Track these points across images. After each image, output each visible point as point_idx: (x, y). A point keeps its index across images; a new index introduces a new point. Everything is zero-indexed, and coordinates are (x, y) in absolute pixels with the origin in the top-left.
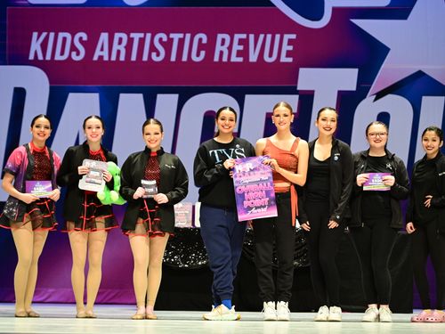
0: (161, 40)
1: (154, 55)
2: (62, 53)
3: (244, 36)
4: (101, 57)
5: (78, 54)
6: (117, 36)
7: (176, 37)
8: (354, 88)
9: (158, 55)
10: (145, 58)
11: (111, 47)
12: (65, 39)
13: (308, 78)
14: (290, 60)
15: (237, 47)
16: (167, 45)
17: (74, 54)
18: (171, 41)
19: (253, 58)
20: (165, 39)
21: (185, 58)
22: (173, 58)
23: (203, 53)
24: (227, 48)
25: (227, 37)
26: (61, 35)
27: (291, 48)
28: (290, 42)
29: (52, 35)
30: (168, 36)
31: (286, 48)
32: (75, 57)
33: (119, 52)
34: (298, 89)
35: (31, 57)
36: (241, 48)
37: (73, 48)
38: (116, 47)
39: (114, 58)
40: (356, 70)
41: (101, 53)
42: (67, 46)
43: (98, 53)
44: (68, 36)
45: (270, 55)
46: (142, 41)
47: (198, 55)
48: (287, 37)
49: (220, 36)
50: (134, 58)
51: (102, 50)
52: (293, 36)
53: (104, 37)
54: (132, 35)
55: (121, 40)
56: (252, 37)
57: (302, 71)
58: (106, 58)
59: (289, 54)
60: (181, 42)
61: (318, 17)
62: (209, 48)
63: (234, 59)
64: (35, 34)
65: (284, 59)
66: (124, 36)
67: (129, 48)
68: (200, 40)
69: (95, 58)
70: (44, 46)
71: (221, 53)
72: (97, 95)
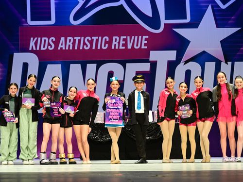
0: (88, 40)
1: (85, 46)
2: (44, 47)
3: (125, 37)
4: (61, 48)
5: (51, 47)
6: (68, 38)
7: (95, 38)
8: (175, 60)
9: (87, 46)
10: (81, 48)
11: (66, 44)
12: (45, 40)
13: (154, 55)
14: (146, 47)
15: (122, 42)
16: (91, 42)
17: (49, 47)
18: (92, 40)
19: (129, 47)
21: (99, 48)
22: (94, 48)
23: (107, 45)
24: (118, 43)
25: (118, 38)
26: (43, 39)
27: (146, 42)
28: (146, 39)
29: (39, 39)
30: (91, 38)
31: (144, 42)
32: (50, 48)
33: (69, 45)
34: (150, 60)
35: (30, 49)
36: (124, 42)
37: (49, 44)
38: (68, 43)
39: (67, 48)
40: (176, 51)
41: (62, 46)
42: (46, 43)
43: (60, 46)
44: (47, 39)
45: (137, 46)
46: (80, 41)
47: (105, 46)
48: (144, 37)
49: (114, 38)
50: (76, 48)
52: (147, 37)
53: (63, 39)
54: (75, 38)
55: (70, 40)
56: (129, 37)
57: (152, 52)
58: (64, 49)
59: (145, 45)
60: (97, 40)
61: (158, 28)
62: (110, 43)
63: (121, 47)
64: (32, 39)
65: (143, 47)
66: (72, 38)
67: (74, 44)
68: (106, 39)
69: (59, 49)
70: (36, 44)
71: (115, 45)
72: (60, 65)
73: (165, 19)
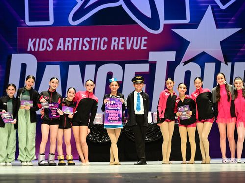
0: (87, 40)
1: (84, 47)
2: (43, 48)
3: (124, 38)
4: (60, 49)
5: (50, 48)
6: (67, 39)
7: (94, 39)
8: (174, 60)
9: (86, 47)
10: (80, 49)
11: (65, 44)
12: (43, 41)
13: (153, 56)
14: (145, 48)
15: (121, 43)
16: (90, 43)
17: (48, 48)
18: (91, 41)
19: (129, 48)
20: (89, 40)
21: (98, 49)
22: (93, 49)
23: (106, 46)
24: (117, 43)
25: (117, 39)
26: (42, 39)
27: (145, 43)
28: (145, 40)
29: (38, 39)
31: (143, 43)
33: (68, 46)
34: (149, 61)
35: (29, 50)
36: (123, 43)
37: (48, 45)
38: (67, 44)
39: (66, 49)
40: (175, 52)
41: (60, 47)
42: (45, 44)
43: (59, 47)
44: (45, 40)
45: (136, 46)
46: (78, 41)
47: (104, 47)
48: (143, 38)
49: (113, 38)
50: (75, 49)
51: (60, 46)
52: (147, 38)
53: (61, 40)
54: (74, 39)
55: (69, 41)
56: (128, 38)
57: (151, 53)
58: (62, 49)
59: (144, 45)
60: (96, 41)
61: (157, 28)
62: (109, 44)
63: (120, 48)
64: (30, 39)
65: (142, 48)
66: (70, 39)
67: (73, 44)
68: (105, 40)
69: (58, 49)
70: (34, 45)
71: (114, 46)
72: (59, 66)
73: (165, 20)
